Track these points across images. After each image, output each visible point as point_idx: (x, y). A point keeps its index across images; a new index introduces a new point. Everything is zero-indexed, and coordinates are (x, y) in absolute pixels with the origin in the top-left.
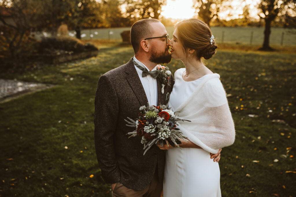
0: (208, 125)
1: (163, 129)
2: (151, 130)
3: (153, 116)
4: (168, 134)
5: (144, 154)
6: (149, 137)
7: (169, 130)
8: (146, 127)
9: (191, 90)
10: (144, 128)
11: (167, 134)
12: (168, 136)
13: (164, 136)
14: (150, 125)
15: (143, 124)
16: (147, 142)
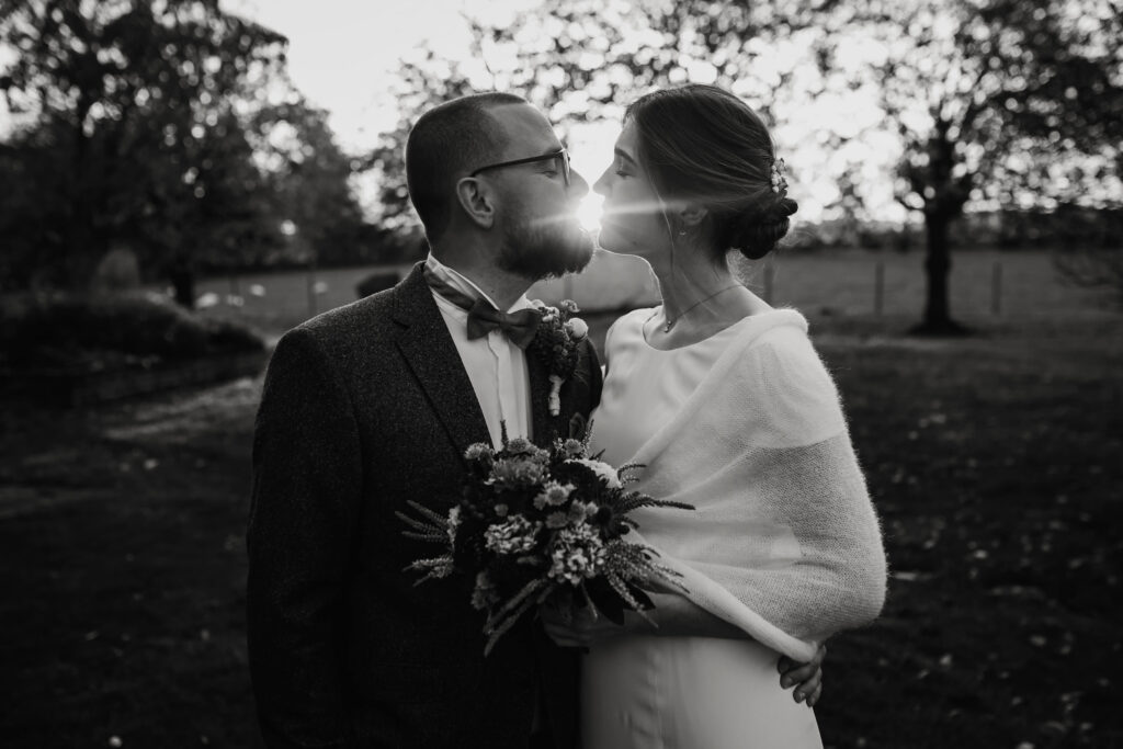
0: (768, 531)
1: (574, 537)
2: (516, 540)
3: (527, 478)
4: (593, 557)
5: (487, 652)
6: (509, 571)
7: (599, 543)
8: (494, 527)
9: (689, 383)
10: (486, 535)
11: (589, 558)
12: (592, 566)
13: (574, 568)
14: (512, 518)
15: (480, 515)
16: (498, 599)
